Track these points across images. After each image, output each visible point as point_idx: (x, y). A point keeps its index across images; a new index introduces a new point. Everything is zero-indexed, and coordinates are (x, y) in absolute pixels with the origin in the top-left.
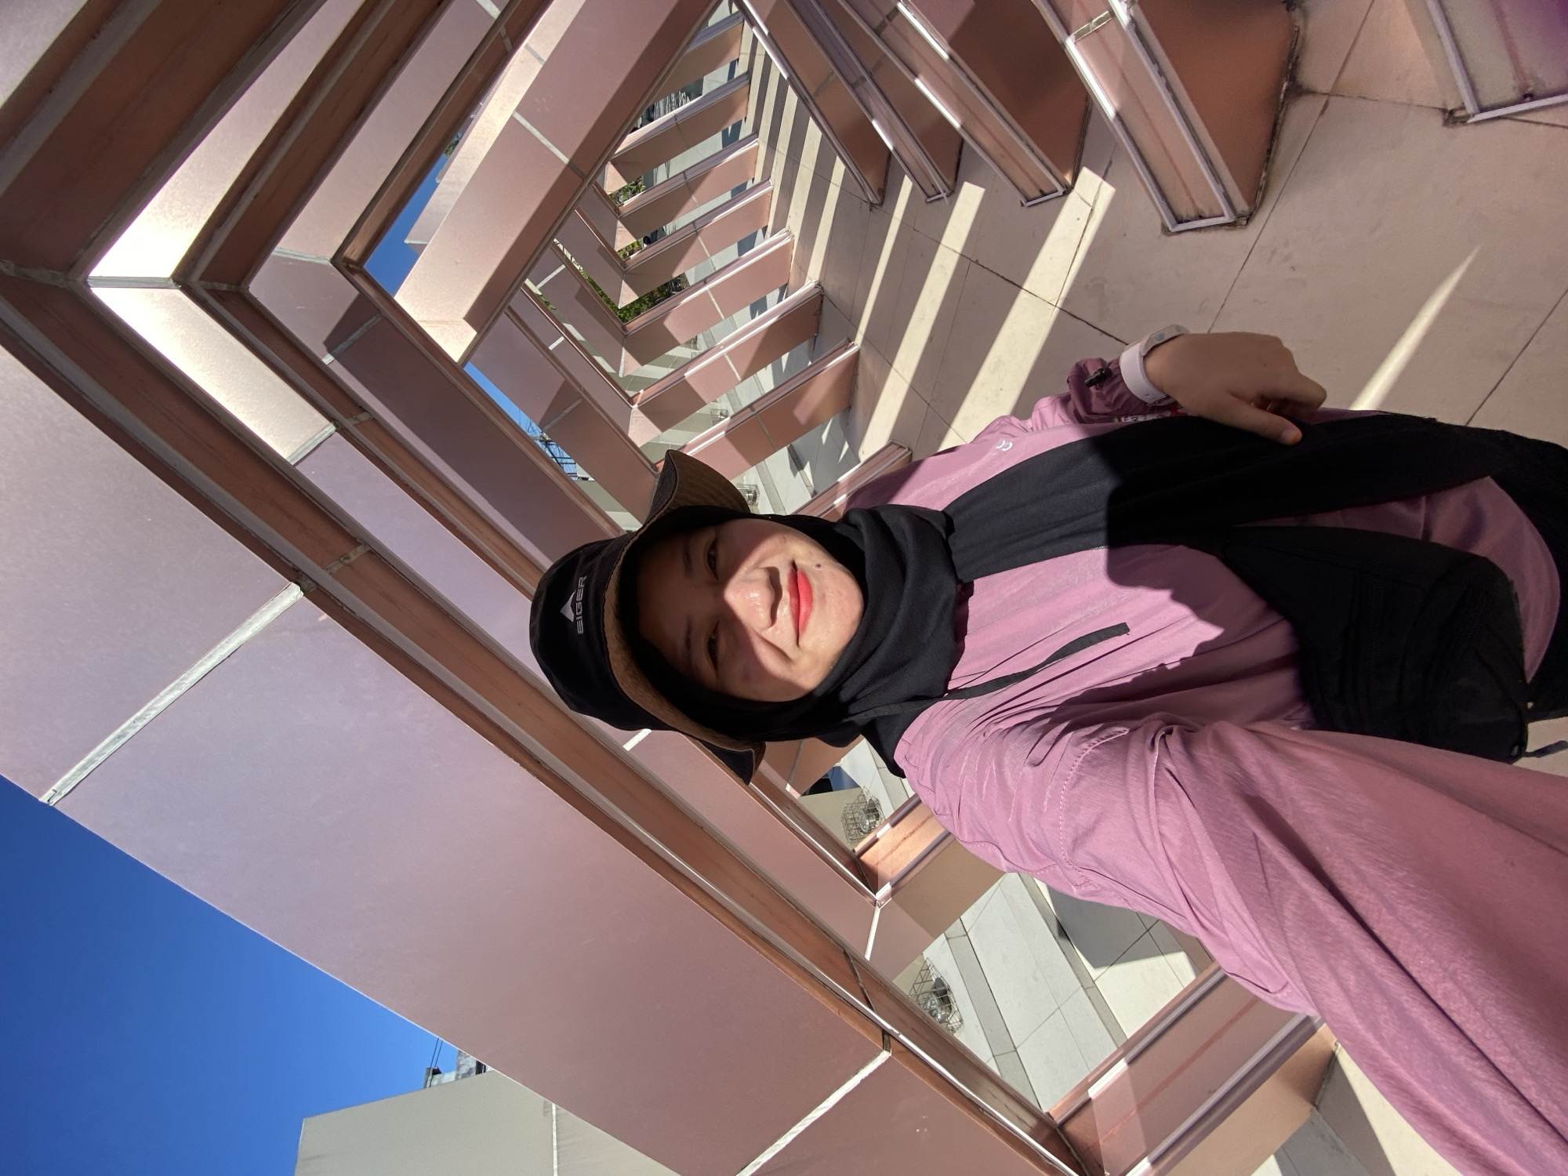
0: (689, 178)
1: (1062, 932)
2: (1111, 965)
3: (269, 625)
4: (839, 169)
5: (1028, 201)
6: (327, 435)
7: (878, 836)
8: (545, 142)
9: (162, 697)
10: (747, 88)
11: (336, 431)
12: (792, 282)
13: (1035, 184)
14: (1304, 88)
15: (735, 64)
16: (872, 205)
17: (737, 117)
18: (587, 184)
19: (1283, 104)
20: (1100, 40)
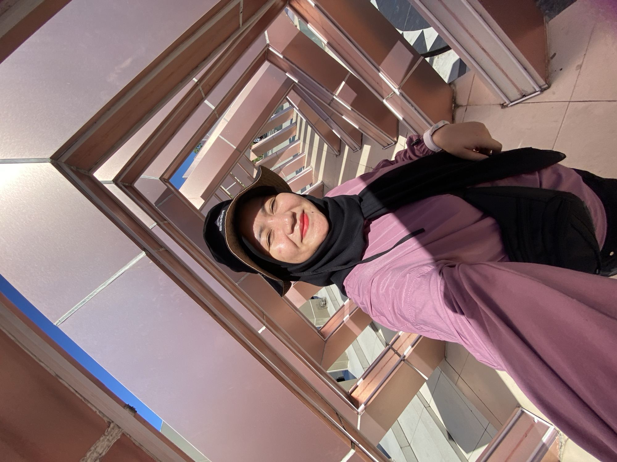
0: (277, 154)
1: (450, 437)
2: (474, 450)
3: (134, 264)
4: (326, 146)
5: (384, 147)
6: (153, 226)
7: (358, 384)
8: (229, 143)
9: (99, 288)
10: (296, 127)
11: (157, 225)
12: (313, 182)
13: (386, 143)
14: (459, 105)
15: (292, 120)
16: (337, 155)
17: (294, 134)
18: (242, 154)
19: (454, 110)
20: (392, 99)
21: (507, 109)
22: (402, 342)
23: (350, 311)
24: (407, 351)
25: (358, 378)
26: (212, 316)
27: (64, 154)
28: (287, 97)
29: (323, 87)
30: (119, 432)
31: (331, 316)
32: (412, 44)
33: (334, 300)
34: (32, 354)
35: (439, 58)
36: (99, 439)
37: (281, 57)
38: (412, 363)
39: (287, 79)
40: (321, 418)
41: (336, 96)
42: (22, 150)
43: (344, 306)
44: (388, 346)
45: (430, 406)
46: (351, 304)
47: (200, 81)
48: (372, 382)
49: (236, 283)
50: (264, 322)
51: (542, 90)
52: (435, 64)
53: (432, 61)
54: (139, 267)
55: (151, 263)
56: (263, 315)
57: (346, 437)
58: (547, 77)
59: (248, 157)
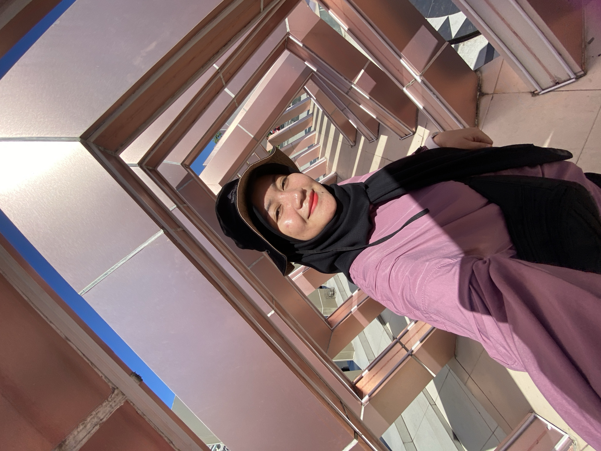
1: (455, 437)
3: (153, 241)
4: (341, 137)
5: (402, 138)
6: (174, 208)
7: (363, 375)
8: (247, 132)
9: (120, 262)
10: (312, 117)
11: (177, 207)
12: (327, 173)
13: (403, 133)
14: (485, 93)
15: (309, 111)
16: (352, 146)
17: (310, 126)
18: (259, 143)
19: (478, 99)
20: (413, 87)
21: (537, 97)
22: (411, 336)
23: (358, 302)
24: (416, 346)
25: (362, 370)
26: (223, 296)
27: (92, 134)
28: (305, 87)
29: (341, 76)
30: (123, 399)
31: (339, 306)
32: (437, 29)
33: (342, 291)
34: (44, 315)
35: (465, 45)
36: (102, 405)
37: (301, 45)
38: (420, 359)
39: (306, 67)
40: (325, 405)
41: (354, 85)
42: (55, 129)
43: (352, 296)
44: (395, 340)
45: (436, 404)
46: (359, 296)
47: (221, 68)
48: (378, 374)
49: (248, 267)
50: (274, 306)
51: (578, 78)
52: (460, 52)
53: (457, 48)
54: (157, 244)
55: (169, 241)
56: (272, 299)
57: (349, 426)
58: (583, 64)
59: (264, 147)
